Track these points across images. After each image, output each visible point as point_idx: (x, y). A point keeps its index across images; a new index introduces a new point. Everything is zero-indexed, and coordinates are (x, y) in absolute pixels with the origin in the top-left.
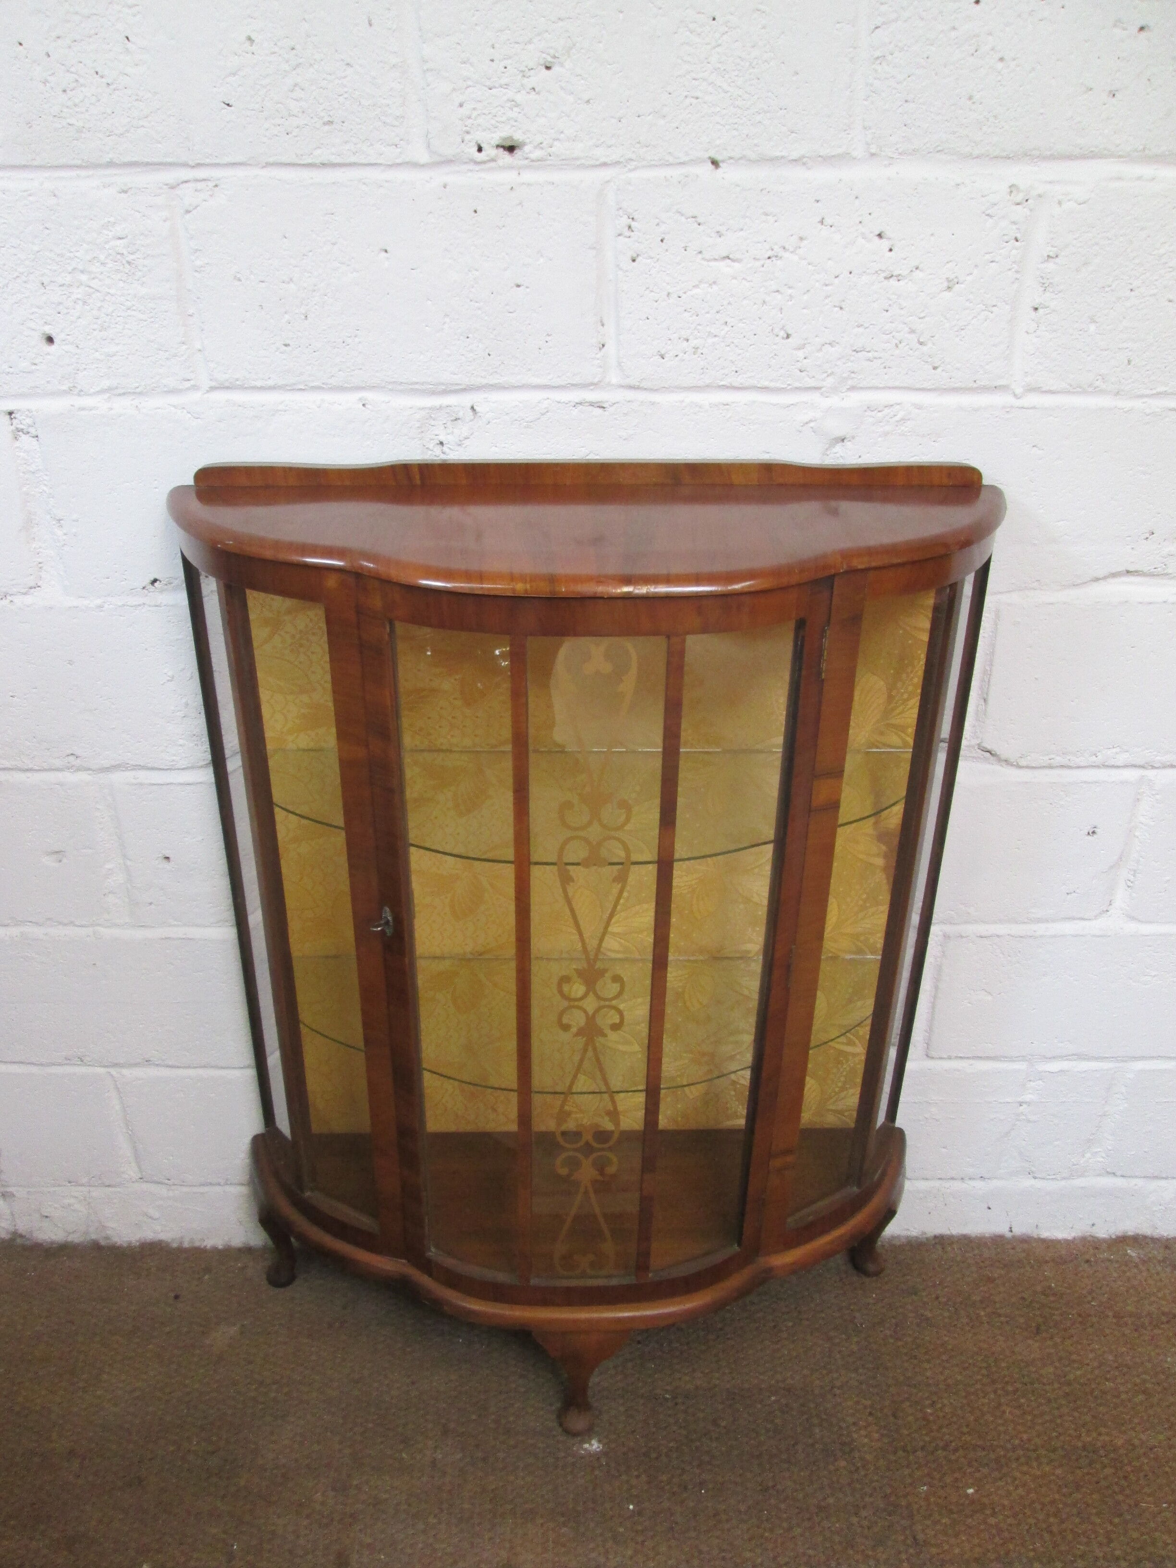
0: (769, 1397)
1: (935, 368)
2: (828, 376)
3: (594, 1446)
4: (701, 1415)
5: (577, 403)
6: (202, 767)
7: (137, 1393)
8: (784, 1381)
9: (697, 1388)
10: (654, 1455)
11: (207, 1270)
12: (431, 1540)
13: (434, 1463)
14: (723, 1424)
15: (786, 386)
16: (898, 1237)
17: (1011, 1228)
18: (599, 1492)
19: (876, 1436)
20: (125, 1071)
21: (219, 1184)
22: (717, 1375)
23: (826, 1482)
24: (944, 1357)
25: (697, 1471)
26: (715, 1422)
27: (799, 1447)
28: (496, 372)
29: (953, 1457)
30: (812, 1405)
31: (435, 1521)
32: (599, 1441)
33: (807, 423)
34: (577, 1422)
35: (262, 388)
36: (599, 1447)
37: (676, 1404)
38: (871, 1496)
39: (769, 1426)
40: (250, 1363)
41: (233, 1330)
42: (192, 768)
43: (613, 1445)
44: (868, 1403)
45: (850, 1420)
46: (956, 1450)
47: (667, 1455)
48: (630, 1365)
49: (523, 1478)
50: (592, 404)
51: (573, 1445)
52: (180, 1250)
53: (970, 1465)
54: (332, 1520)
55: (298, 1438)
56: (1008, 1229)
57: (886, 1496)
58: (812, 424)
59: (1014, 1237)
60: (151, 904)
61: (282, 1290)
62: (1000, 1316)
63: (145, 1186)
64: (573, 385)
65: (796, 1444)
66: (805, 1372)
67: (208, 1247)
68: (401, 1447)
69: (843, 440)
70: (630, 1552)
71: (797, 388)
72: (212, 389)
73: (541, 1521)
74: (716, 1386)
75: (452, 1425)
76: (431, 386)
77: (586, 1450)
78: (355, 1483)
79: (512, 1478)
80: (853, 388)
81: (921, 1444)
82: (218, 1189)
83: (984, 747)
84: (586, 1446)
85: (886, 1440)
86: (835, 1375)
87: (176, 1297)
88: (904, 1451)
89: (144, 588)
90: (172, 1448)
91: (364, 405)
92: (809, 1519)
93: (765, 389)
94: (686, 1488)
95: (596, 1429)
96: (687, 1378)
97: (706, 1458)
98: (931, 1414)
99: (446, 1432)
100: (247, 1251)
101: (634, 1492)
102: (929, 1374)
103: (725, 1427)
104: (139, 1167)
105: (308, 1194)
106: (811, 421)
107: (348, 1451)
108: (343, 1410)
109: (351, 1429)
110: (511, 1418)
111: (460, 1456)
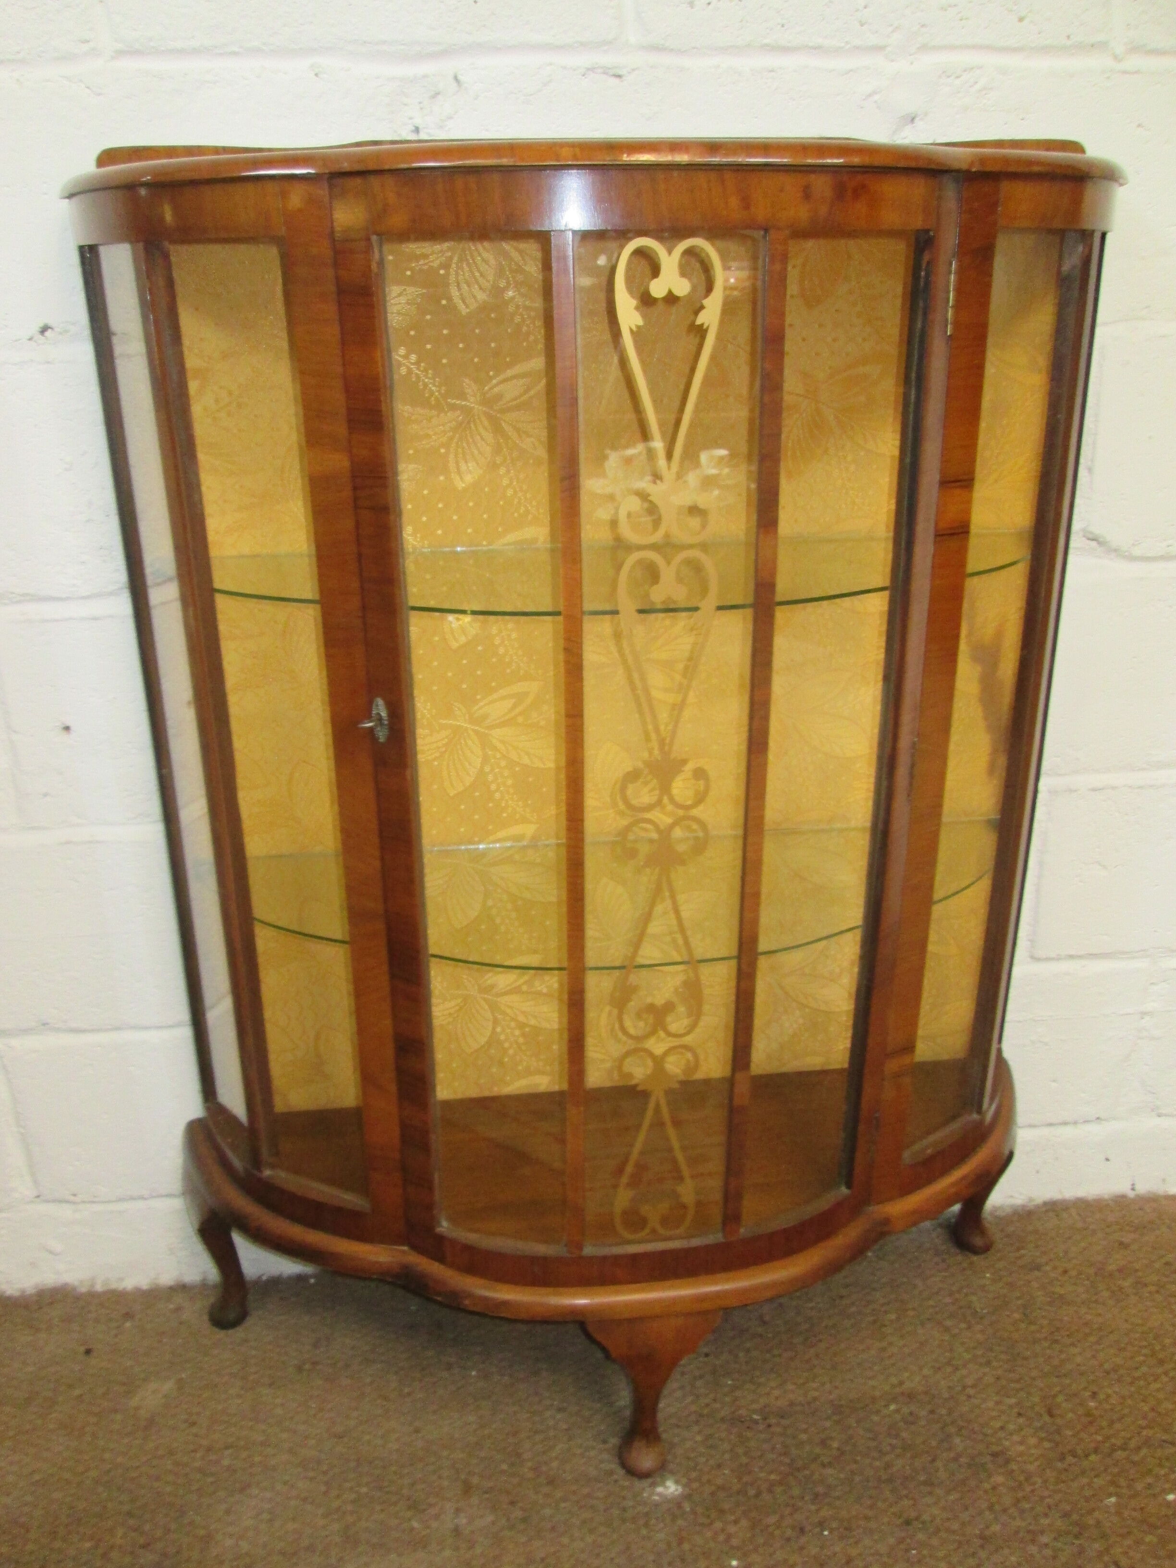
0: (886, 1406)
1: (1021, 20)
2: (893, 31)
3: (671, 1488)
4: (804, 1437)
5: (588, 69)
6: (111, 594)
7: (37, 1477)
8: (901, 1383)
9: (792, 1404)
10: (752, 1492)
11: (128, 1316)
13: (457, 1531)
14: (835, 1445)
15: (843, 45)
16: (1001, 1208)
17: (1133, 1185)
18: (686, 1546)
19: (1033, 1441)
20: (14, 1042)
21: (142, 1198)
22: (815, 1385)
23: (984, 1505)
24: (1092, 1339)
25: (813, 1508)
26: (823, 1443)
27: (939, 1464)
28: (484, 26)
29: (1136, 1458)
30: (944, 1411)
32: (677, 1482)
33: (870, 95)
34: (646, 1459)
36: (677, 1490)
37: (769, 1426)
38: (1046, 1515)
39: (894, 1442)
40: (194, 1424)
41: (169, 1386)
42: (99, 595)
43: (695, 1485)
44: (1013, 1401)
45: (998, 1424)
46: (1138, 1448)
47: (770, 1491)
48: (699, 1383)
49: (582, 1539)
50: (606, 71)
51: (644, 1489)
52: (92, 1295)
53: (1161, 1465)
55: (265, 1516)
56: (1130, 1187)
57: (1066, 1515)
58: (876, 97)
59: (1137, 1196)
60: (46, 795)
61: (231, 1332)
62: (1146, 1285)
63: (43, 1208)
64: (582, 44)
65: (934, 1460)
66: (926, 1371)
67: (129, 1288)
68: (409, 1514)
69: (913, 120)
71: (857, 48)
72: (120, 54)
74: (815, 1399)
75: (475, 1480)
76: (403, 47)
77: (659, 1494)
79: (565, 1540)
80: (924, 48)
81: (1093, 1445)
82: (140, 1204)
83: (1091, 533)
84: (660, 1489)
85: (1047, 1445)
86: (964, 1372)
87: (88, 1352)
88: (1074, 1456)
89: (30, 339)
90: (88, 1545)
91: (316, 75)
92: (974, 1554)
93: (817, 49)
94: (802, 1530)
95: (671, 1466)
96: (776, 1393)
97: (820, 1489)
98: (1096, 1408)
99: (468, 1489)
100: (181, 1288)
101: (735, 1542)
102: (1079, 1359)
103: (838, 1449)
104: (36, 1182)
105: (267, 1173)
106: (875, 93)
107: (336, 1526)
108: (325, 1473)
109: (338, 1496)
110: (555, 1464)
111: (490, 1518)
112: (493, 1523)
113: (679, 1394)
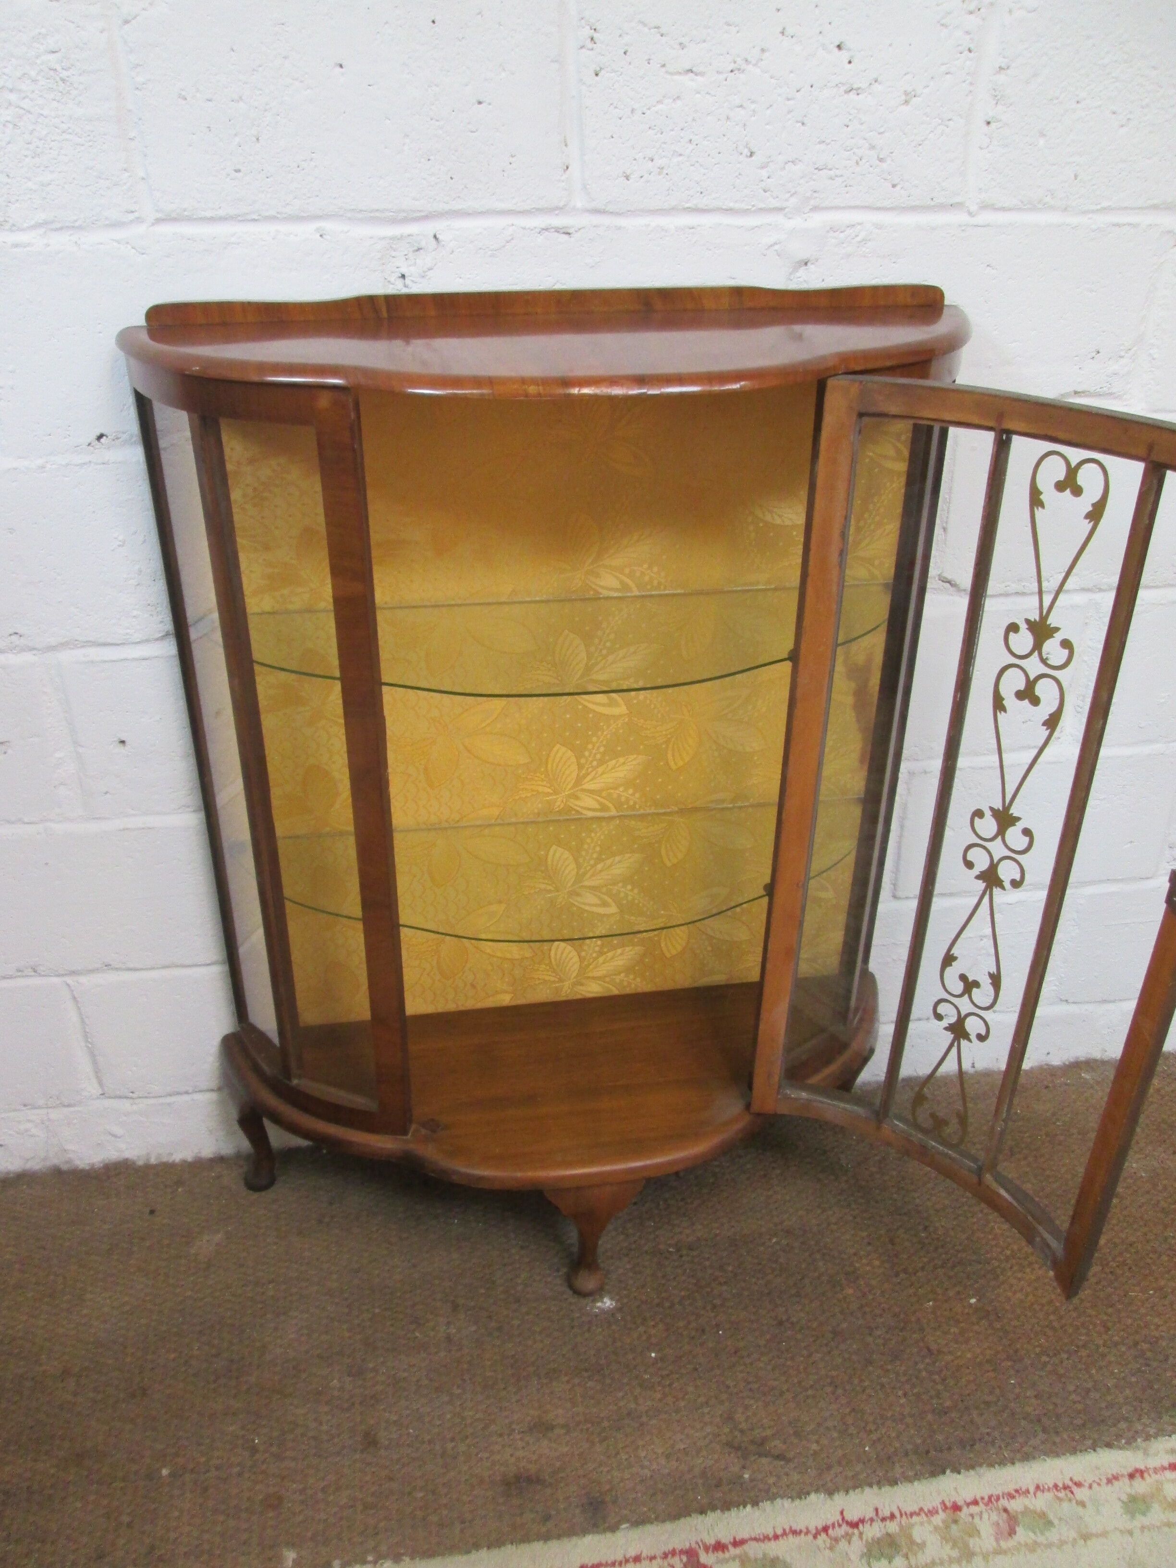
0: (770, 1239)
1: (894, 186)
2: (791, 196)
3: (607, 1303)
4: (707, 1263)
5: (544, 229)
6: (157, 639)
7: (127, 1308)
8: (782, 1223)
9: (699, 1239)
10: (667, 1304)
11: (179, 1183)
12: (458, 1409)
13: (449, 1339)
14: (730, 1268)
15: (750, 207)
16: (869, 1083)
17: (973, 1064)
18: (619, 1344)
19: (877, 1263)
20: (83, 979)
21: (187, 1093)
22: (716, 1225)
23: (837, 1310)
24: (930, 1185)
25: (713, 1314)
26: (721, 1268)
27: (807, 1281)
28: (459, 197)
29: (952, 1274)
30: (813, 1243)
31: (459, 1391)
32: (612, 1299)
33: (771, 246)
34: (587, 1282)
35: (212, 220)
36: (612, 1304)
37: (681, 1256)
38: (881, 1316)
39: (774, 1266)
40: (242, 1266)
41: (218, 1237)
42: (147, 641)
43: (625, 1301)
44: (865, 1234)
45: (852, 1251)
46: (954, 1267)
47: (680, 1303)
48: (629, 1225)
49: (542, 1341)
50: (557, 230)
51: (587, 1305)
52: (148, 1167)
53: (968, 1277)
54: (353, 1404)
55: (305, 1331)
56: (971, 1065)
57: (895, 1315)
58: (776, 247)
59: (976, 1072)
60: (106, 793)
61: (263, 1193)
62: (974, 1144)
63: (107, 1103)
64: (538, 210)
65: (803, 1278)
66: (801, 1213)
67: (177, 1160)
68: (413, 1326)
69: (806, 264)
70: (658, 1396)
71: (761, 209)
72: (158, 221)
73: (566, 1378)
74: (716, 1235)
75: (461, 1301)
76: (391, 214)
77: (598, 1308)
78: (371, 1365)
79: (530, 1342)
80: (815, 209)
81: (921, 1265)
82: (186, 1098)
83: (944, 578)
84: (599, 1304)
85: (887, 1265)
86: (830, 1213)
87: (152, 1212)
88: (906, 1273)
89: (89, 445)
90: (173, 1356)
91: (321, 236)
92: (826, 1345)
93: (729, 211)
94: (703, 1331)
95: (607, 1287)
96: (688, 1231)
97: (717, 1302)
98: (927, 1238)
99: (455, 1307)
100: (220, 1160)
101: (654, 1340)
102: (917, 1201)
103: (732, 1272)
104: (100, 1083)
105: (295, 1082)
106: (775, 244)
107: (358, 1337)
108: (346, 1299)
109: (358, 1316)
110: (520, 1288)
111: (474, 1328)
112: (475, 1331)
113: (614, 1233)
